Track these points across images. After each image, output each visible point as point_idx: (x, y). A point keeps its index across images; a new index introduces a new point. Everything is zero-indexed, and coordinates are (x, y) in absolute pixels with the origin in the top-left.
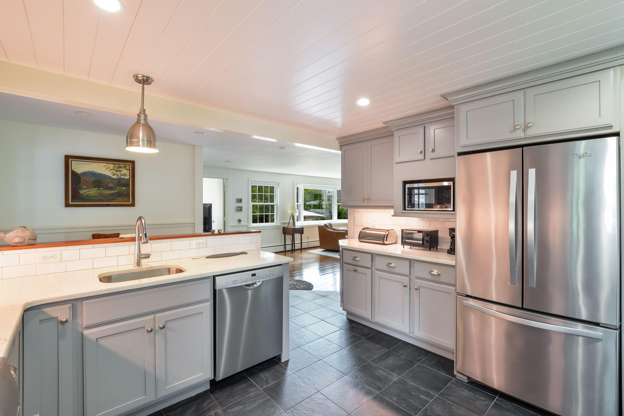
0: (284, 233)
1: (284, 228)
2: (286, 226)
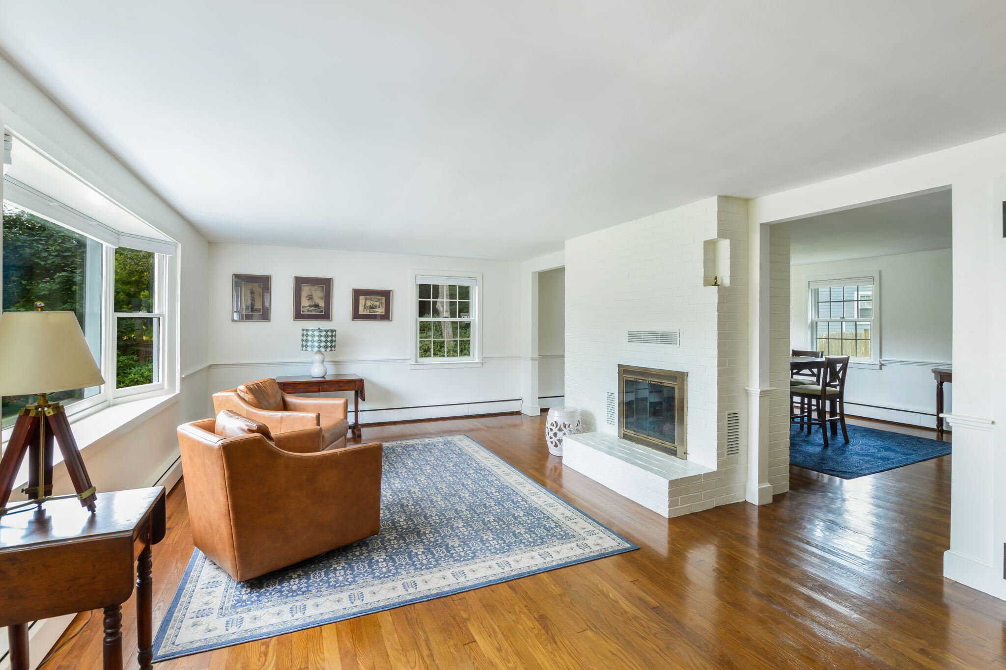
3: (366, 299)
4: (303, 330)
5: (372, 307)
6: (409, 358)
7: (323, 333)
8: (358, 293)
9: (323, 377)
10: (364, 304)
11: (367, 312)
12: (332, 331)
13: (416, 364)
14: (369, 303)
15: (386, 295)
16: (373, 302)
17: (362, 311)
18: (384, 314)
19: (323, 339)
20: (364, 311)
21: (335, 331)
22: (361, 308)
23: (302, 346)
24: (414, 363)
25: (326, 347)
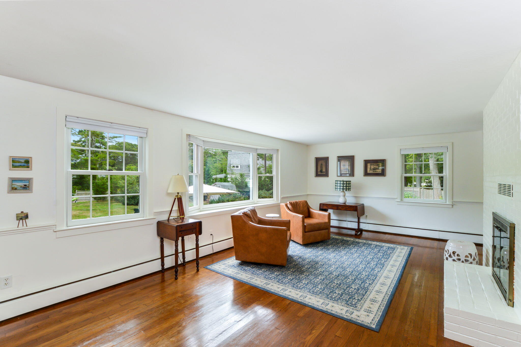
0: (158, 234)
1: (159, 223)
2: (164, 218)
3: (371, 165)
4: (336, 181)
5: (374, 169)
6: (396, 197)
7: (342, 182)
8: (367, 162)
9: (345, 203)
10: (370, 168)
11: (371, 172)
12: (349, 181)
13: (401, 201)
14: (372, 167)
15: (383, 162)
16: (374, 166)
17: (369, 171)
18: (381, 172)
19: (342, 185)
20: (370, 171)
21: (351, 181)
22: (368, 170)
23: (336, 188)
24: (399, 201)
25: (346, 189)
